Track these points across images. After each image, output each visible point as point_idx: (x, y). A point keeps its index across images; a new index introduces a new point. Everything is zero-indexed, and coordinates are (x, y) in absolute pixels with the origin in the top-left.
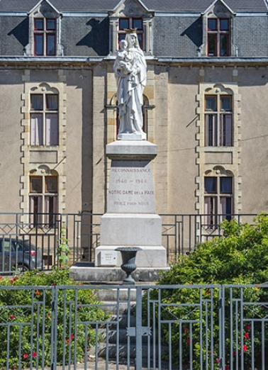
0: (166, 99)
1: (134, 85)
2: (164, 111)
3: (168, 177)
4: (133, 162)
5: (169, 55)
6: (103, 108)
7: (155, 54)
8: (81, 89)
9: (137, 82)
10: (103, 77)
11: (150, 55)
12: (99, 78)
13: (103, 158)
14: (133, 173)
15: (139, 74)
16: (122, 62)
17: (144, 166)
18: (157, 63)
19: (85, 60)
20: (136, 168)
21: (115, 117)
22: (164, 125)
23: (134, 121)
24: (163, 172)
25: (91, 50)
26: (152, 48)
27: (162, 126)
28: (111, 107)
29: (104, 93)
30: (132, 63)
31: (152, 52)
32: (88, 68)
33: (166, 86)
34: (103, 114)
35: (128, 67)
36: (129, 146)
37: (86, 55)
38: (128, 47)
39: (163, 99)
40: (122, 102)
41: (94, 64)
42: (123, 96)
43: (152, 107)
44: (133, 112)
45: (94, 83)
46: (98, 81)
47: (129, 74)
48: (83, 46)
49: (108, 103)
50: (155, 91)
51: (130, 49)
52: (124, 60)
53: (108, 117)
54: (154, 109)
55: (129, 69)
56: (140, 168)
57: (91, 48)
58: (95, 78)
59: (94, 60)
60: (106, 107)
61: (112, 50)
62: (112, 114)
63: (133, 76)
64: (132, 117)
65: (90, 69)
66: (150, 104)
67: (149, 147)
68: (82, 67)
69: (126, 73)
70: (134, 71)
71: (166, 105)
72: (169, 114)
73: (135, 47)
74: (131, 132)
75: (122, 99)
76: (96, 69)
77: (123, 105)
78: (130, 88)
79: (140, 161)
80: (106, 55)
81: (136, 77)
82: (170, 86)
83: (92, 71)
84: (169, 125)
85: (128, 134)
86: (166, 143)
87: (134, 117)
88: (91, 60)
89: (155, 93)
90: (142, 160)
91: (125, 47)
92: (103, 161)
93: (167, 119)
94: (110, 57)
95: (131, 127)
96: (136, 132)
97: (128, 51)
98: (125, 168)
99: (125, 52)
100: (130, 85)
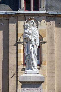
0: (54, 37)
1: (33, 46)
2: (52, 45)
3: (55, 85)
4: (32, 85)
5: (55, 10)
6: (15, 43)
7: (47, 10)
8: (2, 31)
9: (34, 44)
10: (15, 24)
11: (44, 10)
12: (13, 24)
13: (16, 74)
14: (33, 91)
15: (35, 40)
16: (27, 35)
17: (38, 87)
18: (48, 15)
19: (4, 13)
20: (34, 88)
21: (23, 48)
22: (52, 53)
23: (33, 64)
24: (52, 82)
25: (8, 7)
26: (45, 6)
27: (51, 53)
28: (20, 42)
29: (16, 34)
30: (32, 35)
31: (45, 8)
32: (6, 18)
33: (53, 29)
34: (15, 46)
35: (30, 37)
36: (30, 77)
37: (5, 10)
38: (30, 27)
39: (52, 37)
40: (27, 55)
41: (9, 16)
42: (28, 52)
43: (45, 42)
44: (32, 60)
45: (10, 28)
46: (12, 26)
47: (30, 40)
48: (2, 5)
49: (18, 40)
50: (46, 33)
51: (30, 28)
52: (28, 33)
53: (18, 48)
54: (46, 43)
55: (30, 38)
56: (36, 88)
57: (8, 6)
58: (10, 24)
59: (9, 14)
60: (17, 42)
61: (20, 8)
62: (20, 47)
63: (32, 42)
64: (32, 62)
65: (7, 19)
66: (44, 40)
67: (40, 77)
68: (2, 17)
69: (29, 40)
70: (33, 39)
71: (53, 41)
72: (55, 46)
73: (33, 27)
74: (32, 69)
75: (27, 53)
76: (11, 19)
77: (27, 56)
78: (31, 47)
79: (36, 84)
80: (17, 10)
81: (34, 42)
82: (56, 29)
83: (9, 20)
84: (55, 53)
85: (30, 70)
86: (54, 64)
87: (33, 62)
88: (8, 13)
89: (46, 34)
90: (37, 84)
91: (28, 27)
92: (15, 75)
93: (54, 49)
94: (19, 12)
95: (31, 67)
96: (34, 69)
97: (30, 29)
98: (29, 88)
99: (28, 29)
100: (31, 46)
